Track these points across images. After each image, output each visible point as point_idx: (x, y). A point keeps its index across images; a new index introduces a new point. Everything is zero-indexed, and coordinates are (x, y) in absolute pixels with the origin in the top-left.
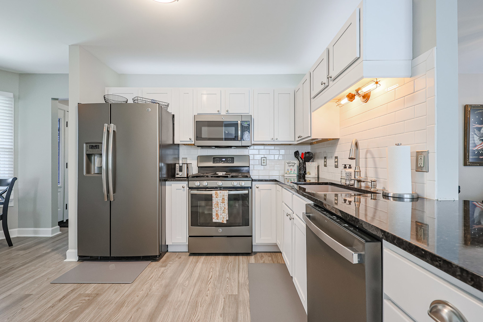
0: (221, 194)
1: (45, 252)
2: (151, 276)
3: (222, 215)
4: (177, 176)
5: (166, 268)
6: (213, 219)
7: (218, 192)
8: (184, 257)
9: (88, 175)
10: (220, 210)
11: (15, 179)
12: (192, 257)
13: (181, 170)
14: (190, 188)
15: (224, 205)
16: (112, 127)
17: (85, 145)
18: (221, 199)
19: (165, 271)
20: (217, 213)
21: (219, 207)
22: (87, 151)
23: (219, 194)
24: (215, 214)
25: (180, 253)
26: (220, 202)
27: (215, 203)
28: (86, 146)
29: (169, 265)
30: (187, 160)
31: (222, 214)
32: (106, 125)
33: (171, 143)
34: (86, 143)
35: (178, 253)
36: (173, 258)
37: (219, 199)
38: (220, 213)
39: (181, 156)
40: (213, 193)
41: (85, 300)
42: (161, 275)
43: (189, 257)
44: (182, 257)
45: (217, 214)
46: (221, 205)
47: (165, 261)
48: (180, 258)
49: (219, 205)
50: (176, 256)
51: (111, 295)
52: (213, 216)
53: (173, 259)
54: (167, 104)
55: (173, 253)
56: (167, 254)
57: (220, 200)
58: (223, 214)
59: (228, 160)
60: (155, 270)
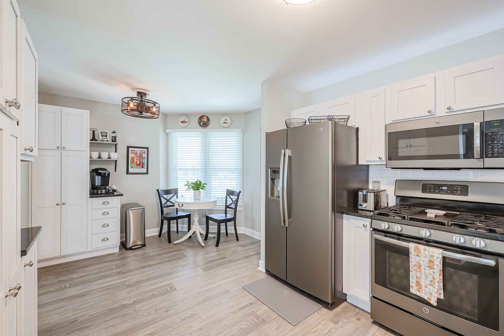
0: (426, 252)
1: (251, 254)
2: (316, 329)
3: (429, 289)
4: (360, 207)
5: (337, 326)
6: (411, 288)
7: (421, 247)
8: (365, 320)
9: (273, 198)
10: (423, 277)
11: (240, 192)
12: (376, 327)
13: (365, 200)
14: (375, 230)
15: (432, 273)
16: (288, 152)
17: (269, 170)
18: (427, 260)
19: (334, 330)
20: (418, 280)
21: (423, 273)
22: (271, 175)
23: (422, 251)
24: (415, 281)
25: (361, 311)
26: (424, 265)
27: (414, 264)
28: (271, 171)
29: (341, 323)
30: (380, 184)
31: (428, 286)
32: (283, 151)
33: (355, 163)
34: (271, 168)
35: (358, 310)
36: (349, 315)
37: (422, 258)
38: (425, 283)
39: (371, 179)
40: (411, 246)
41: (253, 321)
42: (327, 333)
43: (372, 325)
44: (362, 320)
45: (418, 283)
46: (427, 271)
47: (337, 315)
48: (359, 319)
49: (423, 270)
50: (355, 313)
51: (273, 330)
52: (411, 283)
53: (349, 317)
54: (346, 117)
55: (352, 307)
56: (344, 304)
57: (423, 261)
58: (431, 288)
59: (455, 190)
60: (323, 321)
